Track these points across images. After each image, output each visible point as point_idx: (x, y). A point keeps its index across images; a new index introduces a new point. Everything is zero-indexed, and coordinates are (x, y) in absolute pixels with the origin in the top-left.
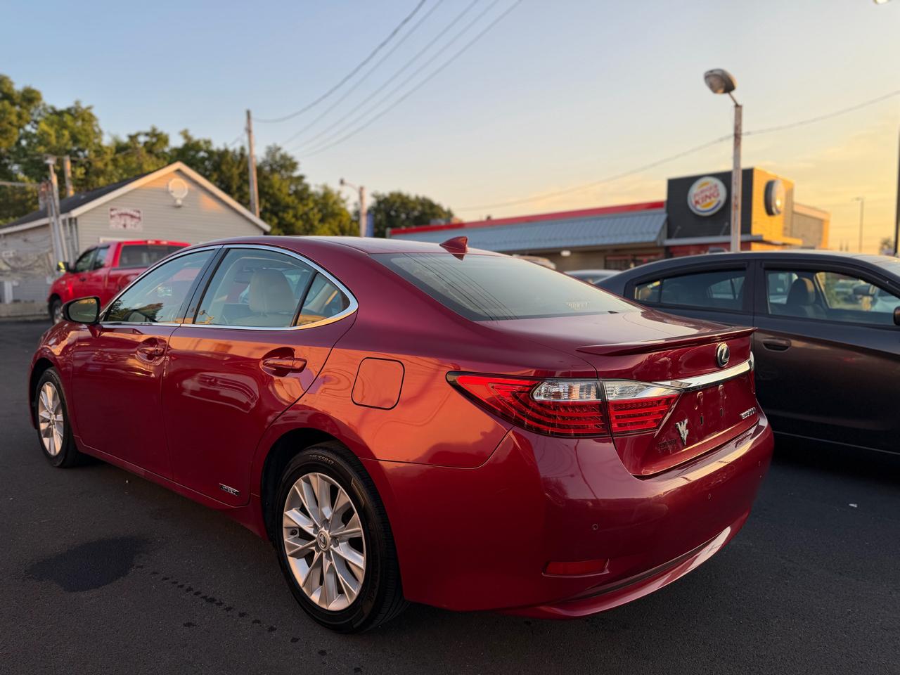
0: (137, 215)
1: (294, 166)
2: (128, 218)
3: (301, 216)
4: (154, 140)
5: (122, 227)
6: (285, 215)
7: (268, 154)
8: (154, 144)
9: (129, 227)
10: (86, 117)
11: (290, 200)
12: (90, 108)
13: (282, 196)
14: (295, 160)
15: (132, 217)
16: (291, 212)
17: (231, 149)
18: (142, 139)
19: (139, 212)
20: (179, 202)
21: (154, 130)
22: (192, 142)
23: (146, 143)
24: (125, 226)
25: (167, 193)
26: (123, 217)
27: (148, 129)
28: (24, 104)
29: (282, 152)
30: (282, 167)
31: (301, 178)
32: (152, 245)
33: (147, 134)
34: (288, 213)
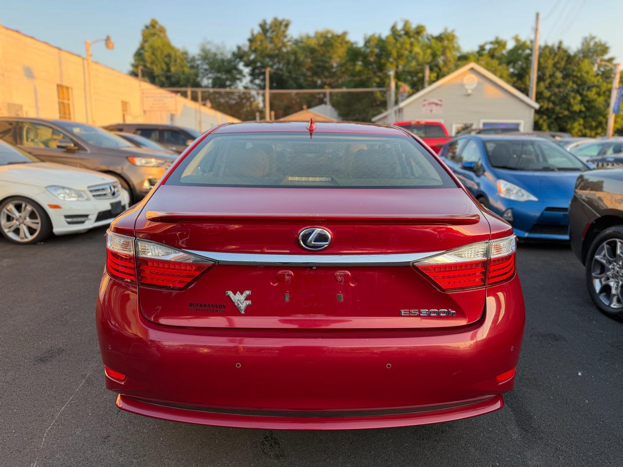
0: (439, 103)
1: (605, 49)
2: (434, 106)
3: (604, 92)
4: (496, 46)
5: (429, 112)
6: (589, 93)
7: (583, 44)
8: (495, 49)
9: (434, 112)
10: (450, 38)
11: (595, 80)
12: (453, 31)
13: (590, 77)
14: (608, 45)
15: (437, 104)
16: (594, 90)
17: (550, 44)
18: (488, 47)
19: (441, 101)
20: (470, 92)
21: (497, 38)
22: (521, 44)
23: (490, 50)
24: (431, 111)
25: (462, 85)
26: (431, 105)
27: (492, 39)
28: (416, 36)
29: (597, 40)
30: (595, 52)
31: (611, 60)
32: (415, 125)
33: (491, 43)
34: (591, 91)
